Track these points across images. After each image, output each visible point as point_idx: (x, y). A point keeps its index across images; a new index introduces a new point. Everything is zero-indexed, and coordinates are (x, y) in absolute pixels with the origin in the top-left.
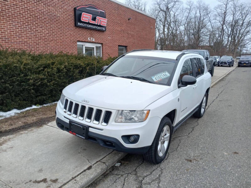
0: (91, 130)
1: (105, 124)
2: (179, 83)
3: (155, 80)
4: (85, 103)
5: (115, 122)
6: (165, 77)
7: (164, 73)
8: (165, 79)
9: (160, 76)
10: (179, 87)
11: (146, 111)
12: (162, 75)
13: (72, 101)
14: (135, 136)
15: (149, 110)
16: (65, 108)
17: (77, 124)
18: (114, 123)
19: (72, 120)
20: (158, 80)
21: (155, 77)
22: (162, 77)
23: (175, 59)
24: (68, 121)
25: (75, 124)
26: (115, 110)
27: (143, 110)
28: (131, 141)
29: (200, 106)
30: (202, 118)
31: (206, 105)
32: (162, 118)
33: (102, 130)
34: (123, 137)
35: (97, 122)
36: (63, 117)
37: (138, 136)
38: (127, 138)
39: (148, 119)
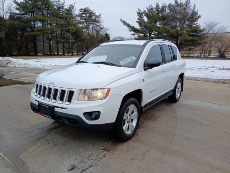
0: (56, 109)
1: (69, 103)
2: (145, 66)
3: (122, 64)
4: (51, 85)
5: (78, 101)
6: (131, 61)
7: (131, 58)
8: (131, 62)
9: (127, 61)
10: (145, 70)
11: (107, 89)
12: (129, 59)
13: (41, 85)
14: (96, 113)
15: (110, 88)
16: (36, 92)
17: (44, 105)
18: (76, 102)
19: (41, 102)
20: (125, 63)
21: (123, 61)
22: (129, 61)
23: (143, 45)
24: (37, 103)
25: (43, 105)
26: (77, 90)
27: (103, 88)
28: (92, 118)
29: (174, 91)
30: (178, 102)
31: (182, 90)
32: (124, 96)
33: (65, 109)
34: (85, 114)
35: (61, 102)
36: (34, 101)
37: (99, 112)
38: (89, 115)
39: (108, 97)
